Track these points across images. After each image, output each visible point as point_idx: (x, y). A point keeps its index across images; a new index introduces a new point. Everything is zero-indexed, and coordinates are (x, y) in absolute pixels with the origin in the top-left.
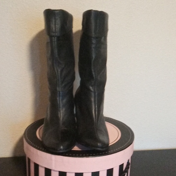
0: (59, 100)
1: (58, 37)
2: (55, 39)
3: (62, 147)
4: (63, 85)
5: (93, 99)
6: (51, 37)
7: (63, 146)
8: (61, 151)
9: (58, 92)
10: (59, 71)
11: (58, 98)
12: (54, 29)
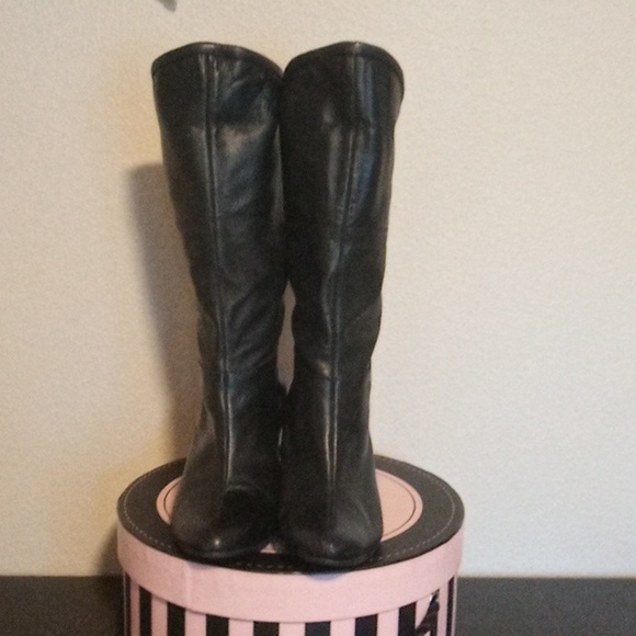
0: (226, 400)
3: (217, 542)
7: (222, 541)
8: (215, 555)
9: (222, 375)
11: (222, 393)
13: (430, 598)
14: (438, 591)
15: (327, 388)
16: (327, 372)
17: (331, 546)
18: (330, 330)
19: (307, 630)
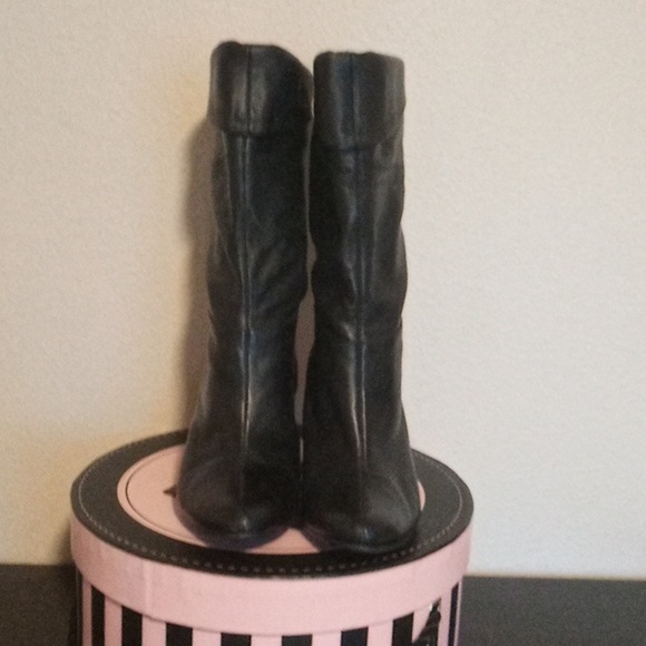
0: (247, 360)
1: (258, 139)
2: (245, 146)
4: (263, 307)
5: (351, 370)
6: (232, 136)
7: (249, 518)
9: (244, 333)
10: (252, 256)
11: (242, 354)
12: (243, 108)
13: (430, 608)
14: (440, 600)
15: (352, 354)
16: (351, 335)
17: (366, 531)
18: (355, 289)
19: (283, 642)
